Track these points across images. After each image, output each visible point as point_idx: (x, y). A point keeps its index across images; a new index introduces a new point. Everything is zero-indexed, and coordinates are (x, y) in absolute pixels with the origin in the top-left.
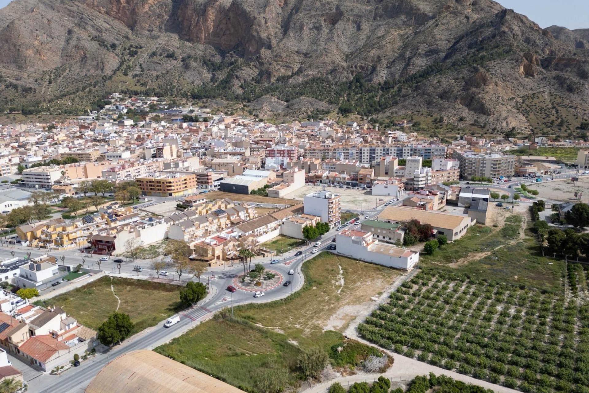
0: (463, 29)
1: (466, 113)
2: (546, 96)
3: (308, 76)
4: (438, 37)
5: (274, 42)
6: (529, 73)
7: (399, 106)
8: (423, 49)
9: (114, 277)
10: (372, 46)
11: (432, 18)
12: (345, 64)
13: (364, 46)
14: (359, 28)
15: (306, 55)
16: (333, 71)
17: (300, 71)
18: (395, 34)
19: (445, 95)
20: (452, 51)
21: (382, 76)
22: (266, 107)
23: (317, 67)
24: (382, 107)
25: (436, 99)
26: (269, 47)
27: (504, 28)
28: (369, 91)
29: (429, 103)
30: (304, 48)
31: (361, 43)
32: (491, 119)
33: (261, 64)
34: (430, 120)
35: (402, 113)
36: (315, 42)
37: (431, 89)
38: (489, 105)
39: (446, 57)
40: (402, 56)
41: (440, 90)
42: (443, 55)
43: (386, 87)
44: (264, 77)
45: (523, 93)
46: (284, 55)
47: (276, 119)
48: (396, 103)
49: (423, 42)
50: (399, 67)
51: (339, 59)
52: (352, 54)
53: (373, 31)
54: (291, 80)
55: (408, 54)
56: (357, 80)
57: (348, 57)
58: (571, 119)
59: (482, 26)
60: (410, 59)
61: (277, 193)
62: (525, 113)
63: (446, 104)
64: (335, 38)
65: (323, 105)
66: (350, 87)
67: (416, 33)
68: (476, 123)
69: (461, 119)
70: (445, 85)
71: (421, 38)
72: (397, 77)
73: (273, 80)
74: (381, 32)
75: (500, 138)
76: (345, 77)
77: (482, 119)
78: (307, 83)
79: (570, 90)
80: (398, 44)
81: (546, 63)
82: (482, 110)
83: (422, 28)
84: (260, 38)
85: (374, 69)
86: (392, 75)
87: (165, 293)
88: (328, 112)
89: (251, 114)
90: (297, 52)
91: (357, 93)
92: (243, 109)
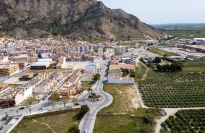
0: (88, 7)
1: (98, 34)
2: (117, 29)
3: (33, 20)
4: (80, 8)
5: (13, 6)
6: (111, 22)
7: (75, 32)
8: (76, 12)
9: (30, 116)
10: (57, 10)
11: (76, 2)
12: (48, 17)
13: (54, 10)
14: (50, 3)
15: (29, 12)
16: (44, 19)
17: (29, 19)
18: (64, 6)
19: (90, 28)
20: (86, 13)
21: (64, 21)
22: (18, 33)
23: (37, 17)
24: (68, 33)
25: (87, 30)
26: (11, 8)
27: (100, 7)
28: (60, 27)
29: (85, 31)
30: (28, 9)
31: (52, 9)
32: (106, 36)
33: (9, 15)
34: (87, 37)
35: (77, 34)
36: (32, 7)
37: (85, 26)
38: (104, 31)
39: (85, 15)
40: (69, 14)
41: (88, 26)
42: (83, 15)
43: (67, 25)
44: (12, 21)
45: (111, 28)
46: (20, 12)
47: (24, 38)
48: (73, 31)
49: (76, 10)
50: (69, 18)
51: (45, 14)
52: (49, 13)
53: (56, 5)
54: (26, 22)
55: (71, 14)
56: (55, 22)
57: (48, 14)
58: (125, 35)
59: (94, 6)
60: (73, 16)
61: (60, 67)
62: (113, 33)
63: (91, 31)
64: (41, 6)
65: (44, 32)
66: (52, 25)
67: (72, 7)
68: (102, 37)
69: (97, 36)
70: (89, 25)
71: (74, 9)
72: (69, 22)
73: (17, 22)
74: (59, 5)
75: (110, 41)
76: (49, 21)
77: (103, 36)
78: (34, 23)
79: (123, 26)
80: (67, 10)
81: (115, 18)
82: (102, 33)
83: (73, 5)
84: (5, 4)
85: (60, 19)
86: (68, 21)
87: (64, 115)
88: (48, 35)
89: (11, 36)
90: (25, 11)
91: (56, 28)
92: (6, 34)
